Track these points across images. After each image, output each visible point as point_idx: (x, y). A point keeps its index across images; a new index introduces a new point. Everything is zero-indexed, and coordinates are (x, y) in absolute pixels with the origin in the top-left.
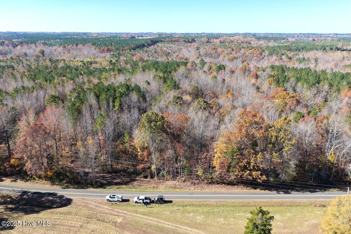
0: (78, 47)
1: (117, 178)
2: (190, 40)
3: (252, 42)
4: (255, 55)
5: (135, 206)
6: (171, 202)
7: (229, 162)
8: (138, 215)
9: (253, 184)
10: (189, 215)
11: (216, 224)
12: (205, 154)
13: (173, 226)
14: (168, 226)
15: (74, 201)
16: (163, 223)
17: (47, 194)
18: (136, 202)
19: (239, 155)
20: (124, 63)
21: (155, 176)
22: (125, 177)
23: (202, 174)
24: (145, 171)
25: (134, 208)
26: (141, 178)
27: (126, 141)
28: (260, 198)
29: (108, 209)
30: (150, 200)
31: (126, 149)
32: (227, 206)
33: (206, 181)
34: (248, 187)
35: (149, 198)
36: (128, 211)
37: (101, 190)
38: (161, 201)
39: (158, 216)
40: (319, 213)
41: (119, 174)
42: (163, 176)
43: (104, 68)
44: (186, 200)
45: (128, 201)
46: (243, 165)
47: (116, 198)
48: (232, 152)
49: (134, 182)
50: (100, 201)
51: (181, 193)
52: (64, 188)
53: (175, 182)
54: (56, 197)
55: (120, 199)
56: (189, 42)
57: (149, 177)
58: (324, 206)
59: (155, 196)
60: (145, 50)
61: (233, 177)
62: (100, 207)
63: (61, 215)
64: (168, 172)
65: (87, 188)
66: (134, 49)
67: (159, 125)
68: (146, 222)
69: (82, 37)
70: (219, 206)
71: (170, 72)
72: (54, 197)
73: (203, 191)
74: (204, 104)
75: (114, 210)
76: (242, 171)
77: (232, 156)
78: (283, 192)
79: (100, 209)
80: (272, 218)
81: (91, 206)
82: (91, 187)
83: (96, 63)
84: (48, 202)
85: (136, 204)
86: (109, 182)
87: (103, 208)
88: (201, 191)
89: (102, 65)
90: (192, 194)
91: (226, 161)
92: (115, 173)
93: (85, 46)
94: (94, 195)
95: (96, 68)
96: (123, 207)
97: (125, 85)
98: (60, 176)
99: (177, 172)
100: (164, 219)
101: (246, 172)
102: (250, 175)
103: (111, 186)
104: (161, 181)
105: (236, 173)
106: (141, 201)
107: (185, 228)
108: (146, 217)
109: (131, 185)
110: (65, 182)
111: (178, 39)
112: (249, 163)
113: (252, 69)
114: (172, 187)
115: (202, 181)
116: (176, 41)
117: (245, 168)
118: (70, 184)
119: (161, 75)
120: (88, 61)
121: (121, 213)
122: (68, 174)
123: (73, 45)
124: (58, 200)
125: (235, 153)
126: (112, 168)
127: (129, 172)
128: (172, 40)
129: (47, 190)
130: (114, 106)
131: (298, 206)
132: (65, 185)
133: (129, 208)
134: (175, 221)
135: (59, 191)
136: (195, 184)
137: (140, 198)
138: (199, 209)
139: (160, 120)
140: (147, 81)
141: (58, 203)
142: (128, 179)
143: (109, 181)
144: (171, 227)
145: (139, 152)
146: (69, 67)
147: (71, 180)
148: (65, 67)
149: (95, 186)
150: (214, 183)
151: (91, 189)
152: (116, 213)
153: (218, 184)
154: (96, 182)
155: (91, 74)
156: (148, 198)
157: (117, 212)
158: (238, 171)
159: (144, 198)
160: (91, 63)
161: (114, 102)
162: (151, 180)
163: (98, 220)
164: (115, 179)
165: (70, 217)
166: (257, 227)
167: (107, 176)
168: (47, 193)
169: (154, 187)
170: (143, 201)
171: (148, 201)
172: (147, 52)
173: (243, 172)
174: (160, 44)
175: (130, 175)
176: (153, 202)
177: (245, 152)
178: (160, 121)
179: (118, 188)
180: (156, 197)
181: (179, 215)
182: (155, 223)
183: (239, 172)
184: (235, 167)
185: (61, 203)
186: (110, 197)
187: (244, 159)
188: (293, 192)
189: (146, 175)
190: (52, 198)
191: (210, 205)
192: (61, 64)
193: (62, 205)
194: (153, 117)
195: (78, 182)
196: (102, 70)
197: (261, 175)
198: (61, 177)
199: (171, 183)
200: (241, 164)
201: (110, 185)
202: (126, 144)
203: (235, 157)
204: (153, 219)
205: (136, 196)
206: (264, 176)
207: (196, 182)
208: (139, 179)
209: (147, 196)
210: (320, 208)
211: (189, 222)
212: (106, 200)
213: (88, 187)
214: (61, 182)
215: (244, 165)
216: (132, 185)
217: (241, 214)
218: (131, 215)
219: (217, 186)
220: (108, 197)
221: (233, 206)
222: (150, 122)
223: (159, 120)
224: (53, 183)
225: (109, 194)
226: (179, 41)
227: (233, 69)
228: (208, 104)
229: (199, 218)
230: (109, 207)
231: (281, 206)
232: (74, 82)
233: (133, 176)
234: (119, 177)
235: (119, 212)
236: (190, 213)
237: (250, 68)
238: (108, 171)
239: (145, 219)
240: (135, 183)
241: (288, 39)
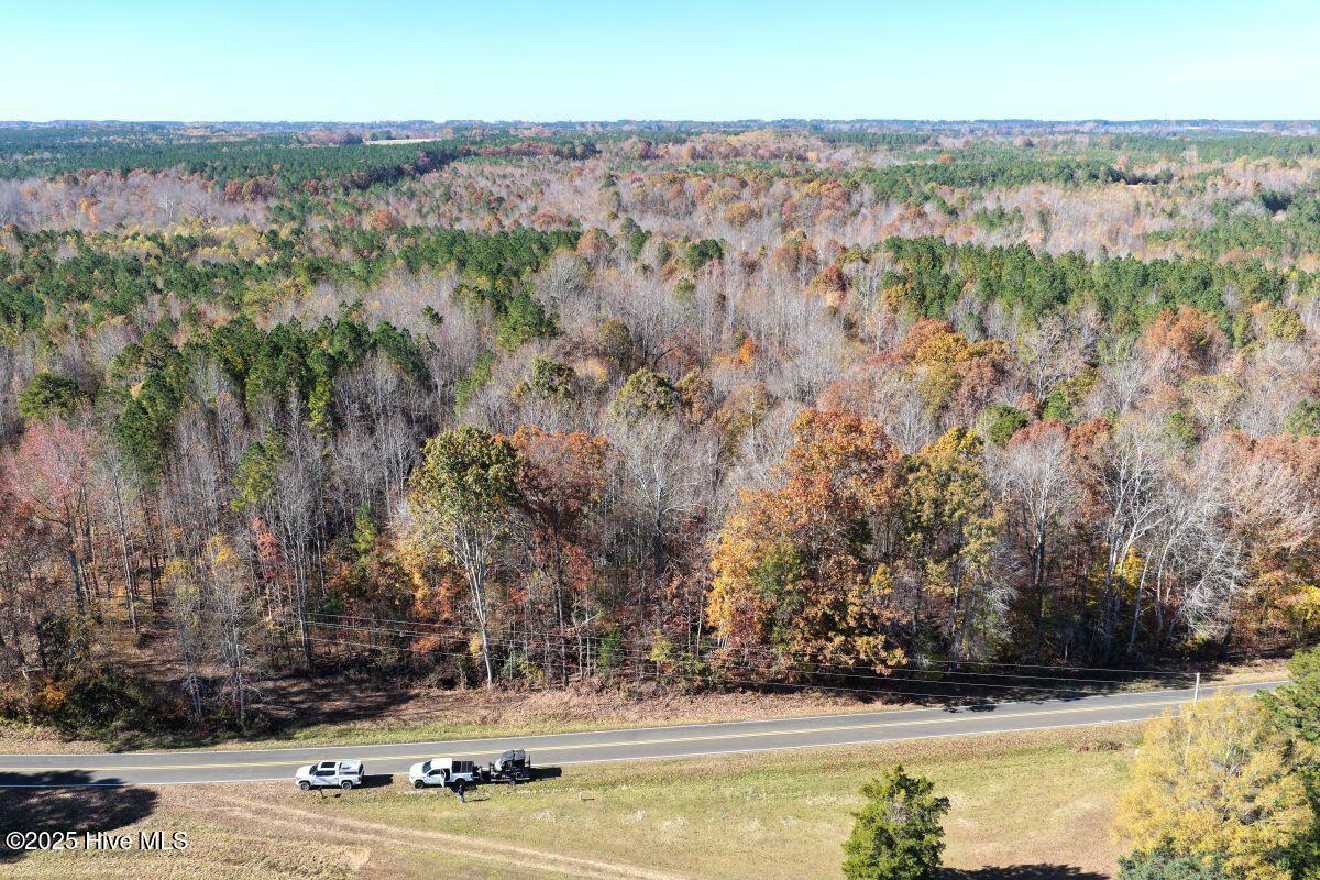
0: (130, 181)
1: (335, 696)
2: (579, 150)
3: (811, 155)
4: (826, 202)
5: (417, 797)
6: (555, 772)
7: (769, 606)
8: (430, 834)
9: (859, 683)
10: (630, 817)
11: (733, 845)
12: (676, 583)
13: (570, 864)
14: (551, 868)
15: (163, 799)
16: (533, 857)
17: (47, 779)
18: (420, 784)
19: (804, 578)
20: (325, 241)
21: (487, 675)
22: (366, 689)
23: (669, 657)
24: (443, 660)
25: (411, 810)
26: (430, 687)
27: (363, 546)
28: (887, 733)
29: (308, 821)
30: (475, 774)
31: (364, 579)
32: (769, 773)
33: (684, 684)
34: (839, 695)
35: (471, 763)
36: (389, 822)
37: (273, 745)
38: (518, 771)
39: (511, 830)
40: (1101, 772)
41: (341, 679)
42: (518, 674)
43: (250, 264)
44: (615, 763)
45: (385, 780)
46: (820, 614)
47: (337, 773)
48: (778, 566)
49: (403, 707)
50: (272, 792)
51: (591, 737)
52: (119, 751)
53: (565, 696)
54: (88, 789)
55: (355, 778)
56: (574, 156)
57: (463, 681)
58: (1115, 747)
59: (491, 757)
60: (404, 188)
61: (784, 663)
62: (275, 815)
63: (114, 861)
64: (537, 659)
65: (214, 743)
66: (363, 187)
67: (496, 479)
68: (464, 860)
69: (143, 141)
70: (740, 776)
71: (517, 274)
72: (78, 787)
73: (676, 722)
74: (658, 390)
75: (331, 824)
76: (817, 635)
77: (779, 582)
78: (966, 704)
79: (277, 822)
80: (942, 804)
81: (236, 813)
82: (233, 738)
83: (213, 242)
84: (52, 812)
85: (420, 791)
86: (302, 713)
87: (285, 817)
88: (666, 723)
89: (240, 251)
90: (634, 735)
91: (757, 603)
92: (323, 676)
93: (160, 176)
94: (244, 770)
95: (213, 262)
96: (369, 808)
97: (345, 329)
98: (99, 701)
99: (573, 658)
100: (534, 843)
101: (830, 640)
102: (848, 649)
103: (314, 729)
104: (512, 693)
105: (795, 647)
106: (440, 779)
107: (621, 868)
108: (462, 839)
109: (391, 720)
110: (119, 723)
111: (530, 146)
112: (840, 606)
113: (821, 256)
114: (555, 716)
115: (668, 684)
116: (525, 154)
117: (827, 626)
118: (143, 730)
119: (484, 283)
120: (180, 237)
121: (363, 831)
122: (132, 692)
123: (107, 174)
124: (96, 801)
125: (790, 570)
126: (309, 656)
127: (379, 669)
128: (508, 151)
129: (45, 764)
130: (305, 413)
131: (1022, 752)
132: (122, 736)
133: (393, 809)
134: (578, 844)
135: (97, 761)
136: (640, 698)
137: (434, 766)
138: (664, 791)
139: (498, 456)
140: (429, 309)
141: (95, 810)
142: (380, 697)
143: (304, 706)
144: (562, 869)
145: (416, 588)
146: (99, 261)
147: (146, 715)
148: (86, 263)
149: (246, 733)
150: (714, 689)
151: (233, 747)
152: (340, 835)
153: (729, 691)
154: (252, 715)
155: (196, 287)
156: (464, 763)
157: (345, 827)
158: (802, 638)
159: (448, 764)
160: (192, 244)
161: (304, 396)
162: (471, 693)
163: (272, 866)
164: (326, 697)
165: (153, 863)
166: (890, 843)
167: (295, 689)
168: (46, 774)
169: (484, 720)
170: (448, 777)
171: (467, 776)
172: (412, 195)
173: (822, 642)
174: (462, 167)
175: (385, 680)
176: (486, 778)
177: (826, 566)
178: (498, 461)
179: (342, 734)
180: (495, 757)
181: (591, 823)
182: (500, 858)
183: (808, 640)
184: (790, 623)
185: (106, 810)
186: (314, 771)
187: (823, 593)
188: (1003, 703)
189: (448, 674)
190: (68, 796)
191: (704, 775)
192: (67, 252)
193: (113, 819)
194: (470, 448)
195: (177, 719)
196: (239, 272)
197: (888, 647)
198: (104, 707)
199: (548, 699)
200: (811, 612)
201: (308, 725)
202: (364, 560)
203: (789, 587)
204: (491, 844)
205: (418, 761)
206: (899, 653)
207: (644, 688)
208: (423, 692)
209: (463, 756)
210: (1103, 756)
211: (630, 843)
212: (297, 783)
213: (218, 737)
214: (102, 726)
215: (824, 614)
216: (398, 718)
217: (826, 798)
218: (404, 837)
219: (727, 698)
220: (304, 773)
221: (793, 772)
222: (459, 466)
223: (493, 458)
224: (70, 733)
225: (305, 758)
226: (535, 154)
227: (754, 256)
228: (674, 389)
229: (670, 828)
230: (311, 810)
231: (965, 757)
232: (130, 321)
233: (398, 681)
234: (342, 690)
235: (353, 830)
236: (631, 808)
237: (815, 251)
238: (297, 670)
239: (462, 846)
240: (409, 710)
241: (940, 141)
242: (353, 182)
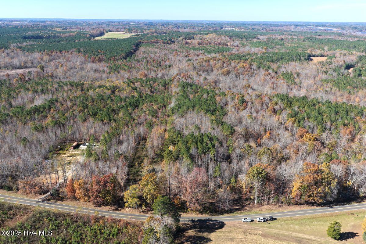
3: (229, 44)
4: (246, 69)
6: (276, 219)
7: (302, 193)
8: (266, 229)
9: (312, 204)
14: (285, 233)
15: (225, 223)
18: (259, 221)
19: (308, 189)
23: (285, 200)
27: (233, 182)
28: (320, 212)
32: (306, 219)
33: (287, 204)
36: (259, 227)
38: (272, 219)
39: (276, 228)
40: (352, 218)
44: (283, 217)
45: (254, 221)
47: (248, 220)
48: (304, 188)
50: (239, 223)
51: (277, 213)
52: (212, 216)
53: (270, 206)
55: (250, 221)
56: (168, 43)
58: (353, 214)
61: (303, 201)
66: (126, 59)
68: (274, 232)
70: (302, 219)
72: (212, 221)
77: (304, 190)
78: (329, 207)
81: (237, 226)
83: (118, 87)
84: (212, 225)
85: (259, 222)
88: (286, 211)
90: (283, 213)
91: (300, 193)
93: (70, 53)
96: (255, 225)
100: (281, 230)
101: (310, 198)
102: (314, 200)
103: (236, 212)
104: (260, 206)
105: (305, 199)
107: (295, 233)
108: (271, 229)
111: (156, 40)
112: (313, 193)
115: (285, 204)
116: (156, 43)
117: (309, 196)
120: (110, 86)
121: (257, 228)
124: (216, 223)
125: (306, 188)
128: (151, 42)
131: (340, 215)
132: (210, 214)
133: (258, 225)
134: (286, 230)
136: (280, 206)
137: (261, 219)
138: (293, 222)
144: (287, 234)
145: (244, 189)
147: (212, 210)
150: (291, 205)
152: (254, 229)
153: (293, 205)
160: (114, 88)
163: (250, 234)
165: (234, 233)
166: (335, 231)
171: (265, 220)
174: (143, 49)
176: (268, 220)
177: (311, 188)
178: (263, 172)
179: (241, 213)
180: (268, 217)
181: (286, 227)
183: (307, 198)
184: (305, 196)
185: (219, 224)
187: (310, 192)
188: (334, 206)
189: (249, 203)
191: (297, 219)
194: (260, 171)
197: (320, 199)
198: (206, 210)
199: (267, 207)
200: (308, 194)
203: (305, 191)
204: (275, 230)
205: (258, 217)
209: (264, 217)
210: (351, 216)
211: (293, 230)
219: (293, 206)
220: (243, 220)
221: (309, 219)
228: (270, 150)
229: (297, 227)
230: (247, 225)
231: (332, 216)
236: (290, 225)
242: (123, 57)
